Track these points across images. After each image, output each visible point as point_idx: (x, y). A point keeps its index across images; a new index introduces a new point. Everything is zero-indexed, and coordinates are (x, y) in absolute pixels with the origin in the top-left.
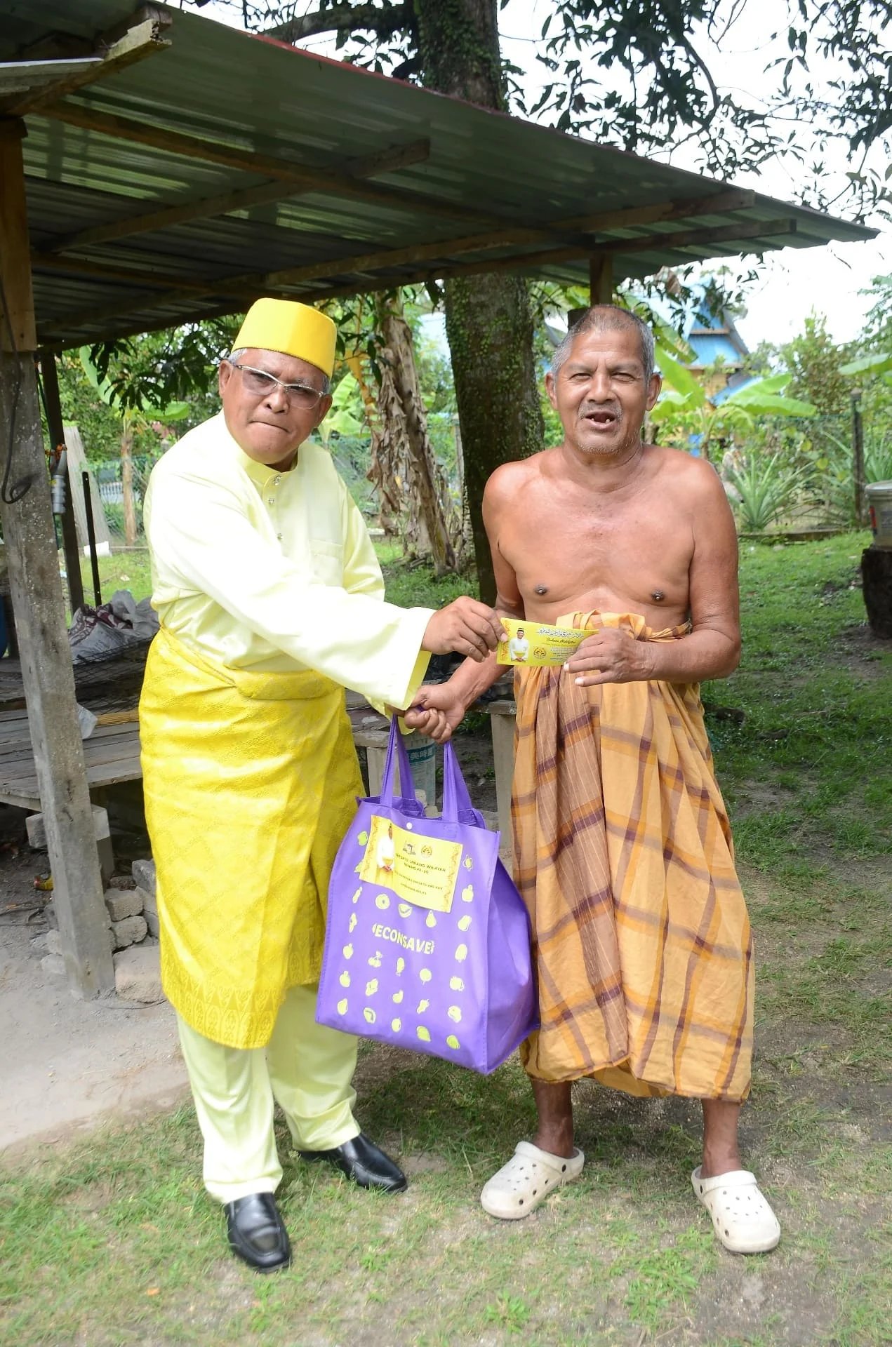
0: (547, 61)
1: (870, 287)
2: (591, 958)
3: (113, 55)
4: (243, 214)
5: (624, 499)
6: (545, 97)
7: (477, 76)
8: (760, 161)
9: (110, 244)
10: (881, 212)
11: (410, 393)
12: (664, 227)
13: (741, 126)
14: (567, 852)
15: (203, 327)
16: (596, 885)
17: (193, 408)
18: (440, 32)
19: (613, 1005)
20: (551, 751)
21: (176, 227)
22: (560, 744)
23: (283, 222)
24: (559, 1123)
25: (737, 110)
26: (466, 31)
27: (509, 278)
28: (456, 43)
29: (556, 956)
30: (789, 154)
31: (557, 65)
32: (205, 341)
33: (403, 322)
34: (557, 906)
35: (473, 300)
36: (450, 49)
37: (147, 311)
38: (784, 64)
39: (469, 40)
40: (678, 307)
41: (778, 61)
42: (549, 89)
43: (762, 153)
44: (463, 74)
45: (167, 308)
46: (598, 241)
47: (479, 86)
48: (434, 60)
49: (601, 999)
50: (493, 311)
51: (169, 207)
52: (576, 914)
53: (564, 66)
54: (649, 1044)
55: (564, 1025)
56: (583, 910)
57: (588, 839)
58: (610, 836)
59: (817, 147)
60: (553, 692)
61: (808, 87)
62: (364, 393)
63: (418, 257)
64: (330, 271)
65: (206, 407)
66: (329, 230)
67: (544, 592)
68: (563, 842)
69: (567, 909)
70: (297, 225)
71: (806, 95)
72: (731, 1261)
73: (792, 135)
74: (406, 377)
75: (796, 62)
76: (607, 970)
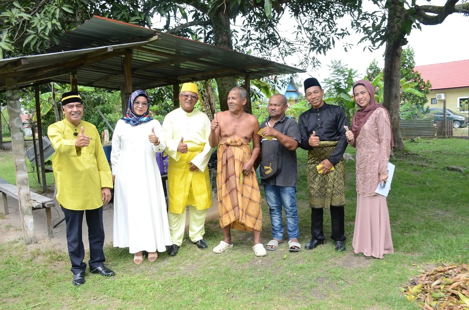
0: (243, 30)
1: (324, 81)
2: (232, 201)
3: (150, 41)
4: (173, 65)
5: (241, 120)
6: (243, 38)
7: (225, 35)
8: (293, 53)
9: (146, 71)
10: (319, 65)
11: (212, 104)
12: (262, 69)
13: (288, 45)
14: (228, 182)
15: (163, 88)
16: (234, 187)
17: (159, 107)
18: (217, 26)
19: (237, 208)
20: (225, 163)
21: (159, 67)
22: (227, 162)
23: (181, 67)
24: (228, 237)
25: (287, 42)
26: (223, 26)
27: (231, 78)
28: (221, 28)
29: (225, 201)
30: (299, 51)
31: (246, 31)
32: (163, 91)
33: (211, 87)
34: (226, 192)
35: (224, 82)
36: (219, 29)
37: (151, 84)
38: (296, 33)
39: (223, 28)
40: (274, 85)
41: (295, 32)
42: (244, 36)
43: (293, 51)
44: (222, 35)
45: (156, 84)
46: (247, 71)
47: (225, 37)
48: (216, 32)
49: (234, 208)
50: (228, 85)
51: (157, 64)
52: (229, 193)
53: (247, 31)
54: (242, 215)
55: (227, 214)
56: (231, 192)
57: (232, 179)
58: (236, 178)
59: (305, 50)
60: (226, 152)
61: (302, 38)
62: (201, 103)
63: (210, 74)
64: (191, 76)
65: (163, 107)
66: (191, 68)
67: (226, 135)
68: (227, 180)
69: (227, 192)
70: (184, 67)
71: (302, 39)
72: (257, 258)
73: (299, 48)
74: (211, 100)
75: (299, 32)
76: (236, 202)
